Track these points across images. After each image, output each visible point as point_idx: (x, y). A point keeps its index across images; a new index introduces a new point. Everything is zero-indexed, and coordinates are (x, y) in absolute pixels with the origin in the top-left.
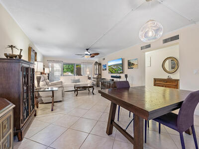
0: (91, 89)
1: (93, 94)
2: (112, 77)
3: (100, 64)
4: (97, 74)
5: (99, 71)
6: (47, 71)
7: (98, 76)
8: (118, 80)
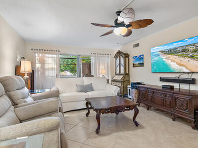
0: (130, 114)
1: (137, 124)
2: (162, 80)
3: (127, 56)
4: (120, 74)
5: (125, 69)
6: (26, 67)
7: (124, 78)
8: (185, 87)
